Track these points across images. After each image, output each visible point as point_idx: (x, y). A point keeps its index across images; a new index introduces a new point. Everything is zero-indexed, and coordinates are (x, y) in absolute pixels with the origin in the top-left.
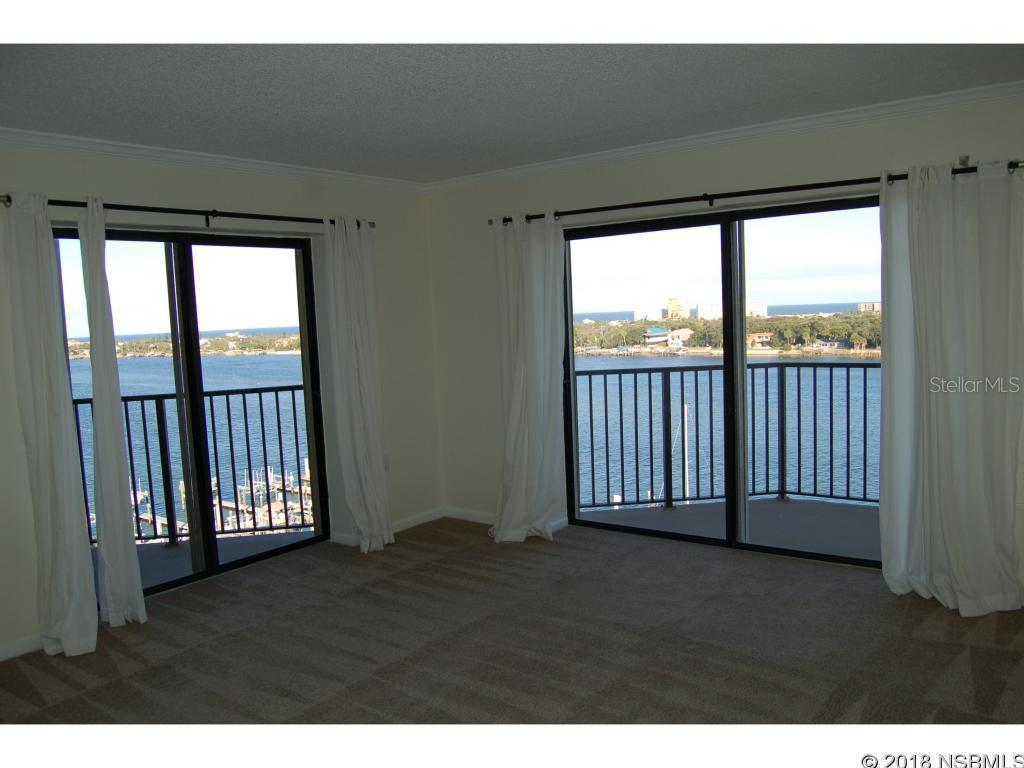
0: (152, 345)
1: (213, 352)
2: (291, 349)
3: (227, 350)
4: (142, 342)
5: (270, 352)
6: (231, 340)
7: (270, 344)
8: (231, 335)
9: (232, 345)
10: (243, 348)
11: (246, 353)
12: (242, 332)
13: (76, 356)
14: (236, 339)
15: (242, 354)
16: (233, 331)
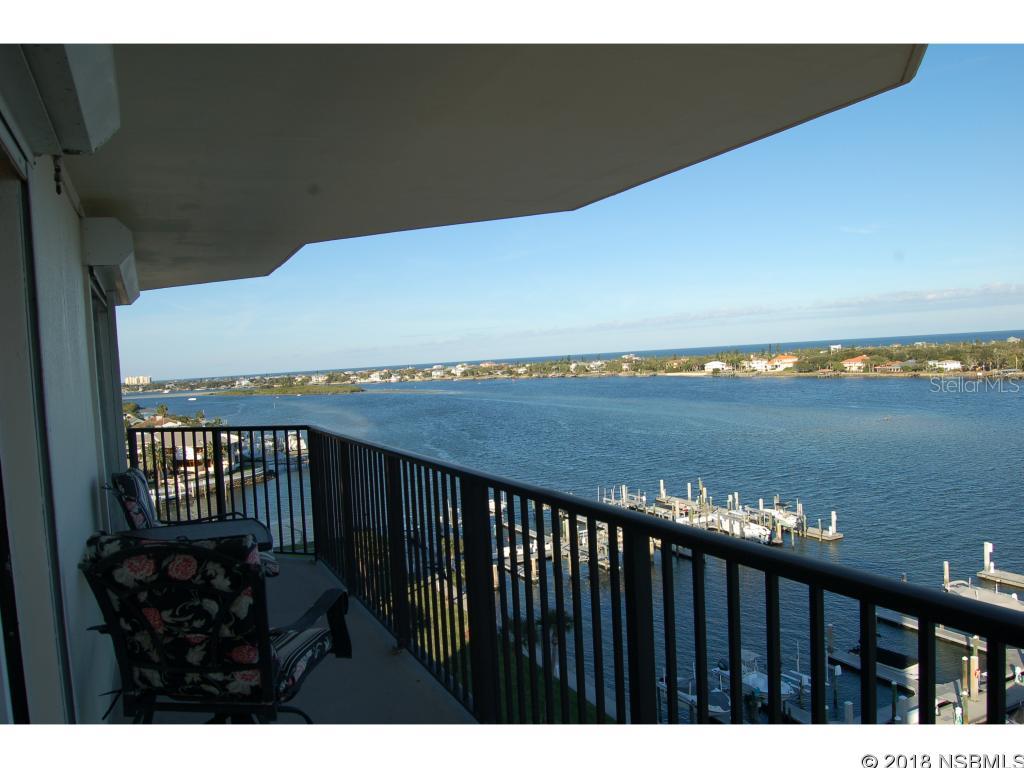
0: (554, 367)
1: (608, 373)
2: (681, 371)
3: (622, 370)
4: (547, 364)
5: (661, 373)
6: (625, 361)
7: (661, 366)
8: (626, 357)
9: (625, 366)
10: (636, 370)
11: (638, 374)
12: (637, 354)
13: (490, 377)
14: (629, 361)
15: (635, 376)
16: (628, 353)
